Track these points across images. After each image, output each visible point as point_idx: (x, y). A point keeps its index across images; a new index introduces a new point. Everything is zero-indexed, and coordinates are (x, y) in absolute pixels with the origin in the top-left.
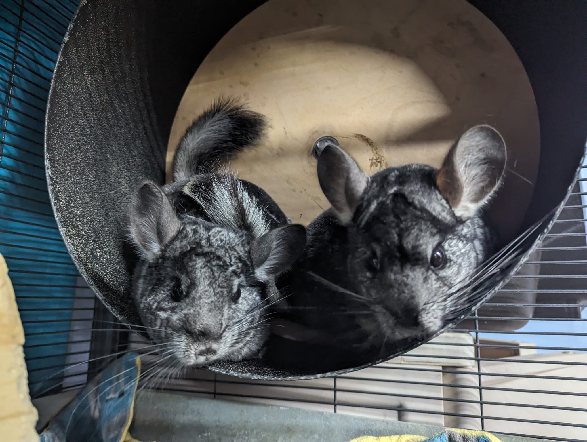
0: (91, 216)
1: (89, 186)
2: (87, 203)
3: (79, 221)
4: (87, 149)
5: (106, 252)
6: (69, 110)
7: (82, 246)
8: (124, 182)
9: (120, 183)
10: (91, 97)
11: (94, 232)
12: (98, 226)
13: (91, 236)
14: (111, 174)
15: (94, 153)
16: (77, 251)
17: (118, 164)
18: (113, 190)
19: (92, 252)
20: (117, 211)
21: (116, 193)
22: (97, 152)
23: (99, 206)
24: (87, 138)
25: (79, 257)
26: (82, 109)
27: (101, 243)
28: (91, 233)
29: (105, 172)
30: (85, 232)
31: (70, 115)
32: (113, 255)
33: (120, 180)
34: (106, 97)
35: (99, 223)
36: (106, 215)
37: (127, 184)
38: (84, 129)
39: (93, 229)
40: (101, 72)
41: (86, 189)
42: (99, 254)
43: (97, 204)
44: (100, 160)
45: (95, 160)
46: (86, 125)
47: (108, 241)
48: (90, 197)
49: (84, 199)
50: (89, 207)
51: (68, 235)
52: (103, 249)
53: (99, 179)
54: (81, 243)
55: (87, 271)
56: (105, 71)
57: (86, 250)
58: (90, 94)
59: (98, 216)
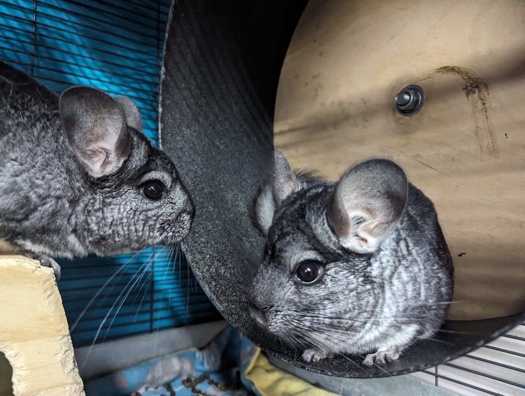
0: (214, 240)
1: (210, 216)
2: (210, 230)
3: (204, 247)
4: (203, 187)
5: (229, 268)
6: (179, 162)
7: (207, 267)
8: (241, 203)
9: (237, 206)
10: (195, 145)
11: (218, 253)
12: (222, 247)
13: (216, 257)
14: (228, 200)
15: (209, 188)
16: (202, 273)
17: (232, 190)
18: (232, 213)
19: (217, 271)
20: (238, 229)
21: (235, 214)
22: (211, 187)
23: (221, 230)
24: (200, 178)
25: (203, 278)
26: (190, 158)
27: (225, 261)
28: (215, 255)
29: (222, 200)
30: (210, 255)
31: (182, 165)
32: (237, 268)
33: (237, 203)
34: (207, 140)
35: (223, 245)
36: (228, 236)
37: (244, 204)
38: (196, 172)
39: (217, 250)
40: (197, 123)
41: (207, 219)
42: (223, 271)
43: (220, 228)
44: (216, 192)
45: (211, 193)
46: (197, 169)
47: (232, 257)
48: (212, 225)
49: (207, 228)
50: (212, 233)
51: (195, 261)
52: (227, 265)
53: (218, 208)
54: (207, 265)
55: (210, 288)
56: (199, 121)
57: (211, 270)
58: (193, 144)
59: (221, 238)
